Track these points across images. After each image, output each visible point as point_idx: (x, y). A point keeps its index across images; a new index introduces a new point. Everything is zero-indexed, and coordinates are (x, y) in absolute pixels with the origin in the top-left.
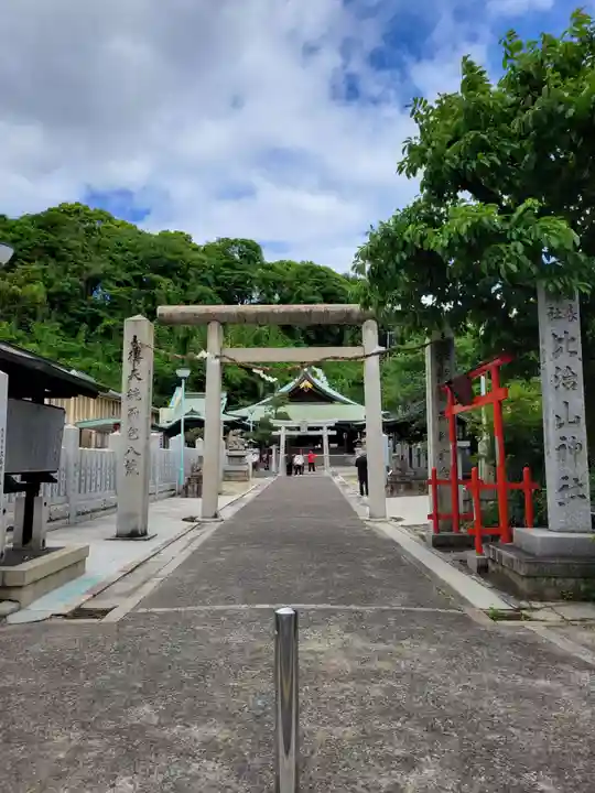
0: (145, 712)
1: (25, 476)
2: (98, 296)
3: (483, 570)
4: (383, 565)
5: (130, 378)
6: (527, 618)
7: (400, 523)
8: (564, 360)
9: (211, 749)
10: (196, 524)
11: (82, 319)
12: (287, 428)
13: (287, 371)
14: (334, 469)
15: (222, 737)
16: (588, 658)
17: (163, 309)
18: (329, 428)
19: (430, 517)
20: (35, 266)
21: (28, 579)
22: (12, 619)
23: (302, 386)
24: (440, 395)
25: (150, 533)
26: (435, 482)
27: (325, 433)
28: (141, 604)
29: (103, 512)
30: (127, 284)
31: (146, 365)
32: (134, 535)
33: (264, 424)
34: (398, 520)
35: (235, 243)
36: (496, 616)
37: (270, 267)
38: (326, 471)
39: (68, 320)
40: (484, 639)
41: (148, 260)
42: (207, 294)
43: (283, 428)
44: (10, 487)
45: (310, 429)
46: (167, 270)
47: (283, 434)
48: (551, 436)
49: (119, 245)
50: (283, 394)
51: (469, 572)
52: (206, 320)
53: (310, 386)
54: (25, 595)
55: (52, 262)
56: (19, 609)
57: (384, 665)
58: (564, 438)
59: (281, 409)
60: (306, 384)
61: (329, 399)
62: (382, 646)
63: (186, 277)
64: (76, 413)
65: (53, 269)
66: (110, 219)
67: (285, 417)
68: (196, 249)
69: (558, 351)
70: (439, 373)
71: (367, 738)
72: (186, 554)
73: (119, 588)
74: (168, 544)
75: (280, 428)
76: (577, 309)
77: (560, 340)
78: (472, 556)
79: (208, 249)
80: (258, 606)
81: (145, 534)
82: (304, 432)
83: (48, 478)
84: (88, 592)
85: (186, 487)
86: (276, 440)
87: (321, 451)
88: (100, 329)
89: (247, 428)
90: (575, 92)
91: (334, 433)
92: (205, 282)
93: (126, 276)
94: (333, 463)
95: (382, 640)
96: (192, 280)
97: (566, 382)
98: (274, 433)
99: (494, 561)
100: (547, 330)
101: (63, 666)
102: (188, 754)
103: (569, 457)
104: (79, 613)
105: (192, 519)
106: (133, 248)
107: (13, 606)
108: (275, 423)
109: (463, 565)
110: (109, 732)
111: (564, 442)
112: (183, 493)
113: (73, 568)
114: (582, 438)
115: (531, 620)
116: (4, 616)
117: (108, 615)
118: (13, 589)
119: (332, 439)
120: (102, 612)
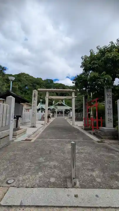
0: (41, 159)
1: (17, 116)
2: (26, 87)
3: (94, 134)
5: (34, 100)
6: (103, 142)
8: (109, 99)
9: (55, 167)
11: (24, 91)
13: (57, 100)
14: (65, 117)
15: (56, 164)
16: (117, 150)
17: (38, 89)
18: (64, 110)
19: (84, 125)
20: (17, 83)
21: (18, 134)
22: (15, 141)
24: (86, 105)
25: (36, 126)
26: (85, 119)
28: (37, 138)
29: (28, 123)
31: (36, 98)
32: (34, 127)
33: (54, 109)
34: (77, 125)
35: (49, 80)
36: (98, 142)
37: (55, 84)
38: (64, 117)
39: (21, 91)
41: (35, 82)
44: (15, 118)
45: (61, 110)
46: (38, 84)
47: (57, 111)
48: (107, 111)
49: (30, 79)
50: (57, 104)
51: (91, 134)
52: (46, 91)
54: (17, 136)
55: (19, 82)
57: (82, 151)
60: (60, 103)
61: (64, 106)
62: (81, 147)
63: (41, 85)
64: (25, 106)
65: (19, 83)
66: (29, 75)
67: (57, 108)
68: (43, 81)
69: (108, 97)
70: (86, 101)
71: (83, 165)
72: (43, 130)
73: (32, 136)
74: (39, 128)
76: (111, 90)
77: (108, 96)
78: (92, 132)
79: (45, 81)
80: (58, 140)
83: (20, 116)
84: (27, 136)
85: (41, 119)
86: (55, 112)
87: (63, 114)
88: (27, 93)
89: (51, 110)
90: (111, 55)
93: (31, 85)
94: (65, 116)
95: (81, 146)
97: (109, 102)
99: (96, 133)
100: (106, 93)
101: (25, 150)
102: (51, 168)
103: (109, 115)
104: (26, 140)
105: (43, 124)
106: (33, 80)
107: (15, 139)
108: (56, 109)
109: (90, 133)
110: (36, 163)
111: (109, 113)
112: (41, 120)
113: (25, 132)
114: (112, 112)
115: (105, 143)
116: (13, 140)
117: (32, 141)
118: (14, 136)
119: (65, 112)
120: (30, 140)
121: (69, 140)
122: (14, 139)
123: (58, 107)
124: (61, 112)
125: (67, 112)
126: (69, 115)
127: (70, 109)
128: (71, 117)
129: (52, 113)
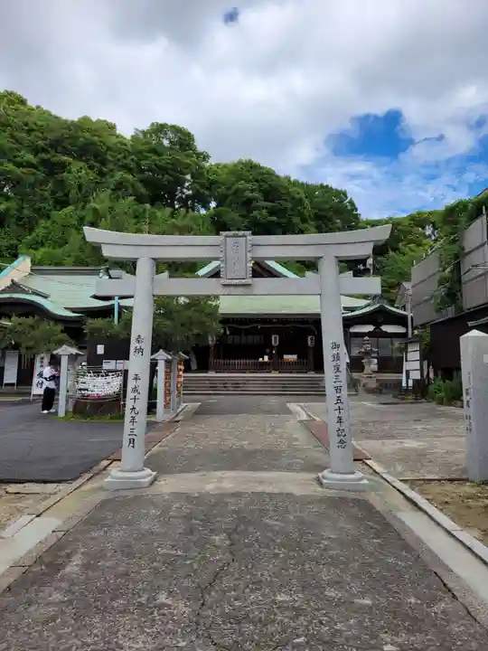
30: (30, 165)
42: (128, 181)
43: (144, 267)
49: (26, 124)
63: (103, 162)
92: (126, 168)
96: (111, 166)
106: (41, 129)
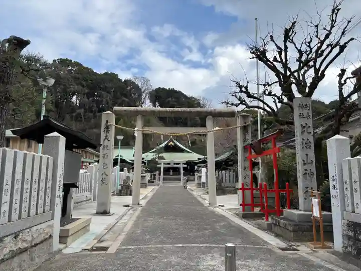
1: (65, 185)
3: (270, 229)
4: (224, 226)
5: (105, 140)
7: (223, 208)
8: (306, 136)
10: (129, 208)
12: (164, 163)
18: (183, 164)
19: (241, 205)
22: (64, 252)
23: (169, 144)
25: (112, 212)
26: (243, 189)
27: (181, 166)
28: (122, 244)
29: (85, 202)
31: (112, 134)
32: (105, 213)
33: (153, 162)
34: (222, 206)
40: (283, 259)
43: (162, 164)
45: (174, 164)
47: (162, 166)
48: (301, 169)
50: (161, 148)
52: (137, 114)
53: (173, 144)
54: (69, 240)
56: (67, 247)
58: (306, 170)
59: (161, 155)
60: (171, 144)
61: (182, 151)
69: (302, 132)
74: (121, 217)
75: (161, 164)
76: (311, 114)
77: (304, 127)
80: (177, 245)
81: (110, 212)
82: (172, 165)
83: (75, 185)
84: (94, 239)
85: (120, 191)
86: (159, 169)
87: (180, 174)
89: (145, 163)
91: (186, 166)
97: (307, 145)
98: (158, 166)
99: (275, 224)
103: (308, 178)
104: (94, 249)
105: (127, 206)
107: (64, 245)
108: (159, 161)
111: (307, 172)
112: (120, 193)
113: (85, 228)
114: (314, 170)
115: (298, 250)
116: (61, 250)
117: (112, 250)
118: (63, 238)
119: (184, 169)
120: (105, 249)
121: (208, 245)
122: (62, 246)
123: (165, 155)
124: (176, 170)
125: (191, 169)
126: (196, 177)
127: (199, 159)
128: (204, 183)
129: (149, 172)
